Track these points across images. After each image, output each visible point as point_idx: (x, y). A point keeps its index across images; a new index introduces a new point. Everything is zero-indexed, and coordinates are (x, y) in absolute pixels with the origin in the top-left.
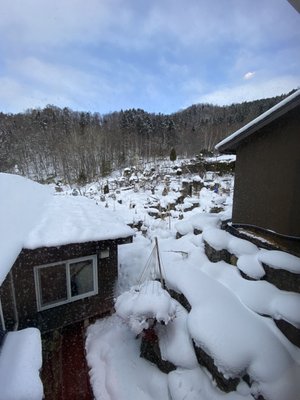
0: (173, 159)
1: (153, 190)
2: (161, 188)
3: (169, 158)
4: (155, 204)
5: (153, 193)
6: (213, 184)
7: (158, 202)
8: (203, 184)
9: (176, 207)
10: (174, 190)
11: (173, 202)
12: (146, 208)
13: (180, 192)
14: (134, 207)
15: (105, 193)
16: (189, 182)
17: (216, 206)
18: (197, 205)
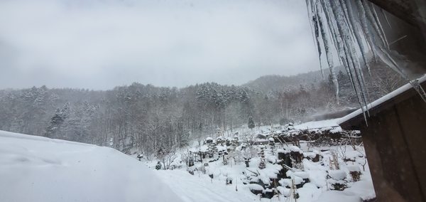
0: (252, 126)
1: (247, 163)
2: (255, 161)
3: (246, 125)
4: (255, 179)
5: (248, 166)
6: (313, 155)
7: (259, 177)
8: (302, 154)
9: (280, 182)
10: (271, 162)
11: (275, 176)
12: (245, 184)
13: (279, 164)
14: (231, 182)
15: (190, 166)
16: (285, 152)
17: (338, 182)
18: (307, 180)
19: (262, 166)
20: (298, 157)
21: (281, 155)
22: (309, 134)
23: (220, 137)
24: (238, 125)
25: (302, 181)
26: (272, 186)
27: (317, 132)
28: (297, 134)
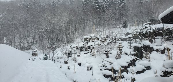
0: (125, 27)
1: (107, 54)
2: (114, 52)
3: (121, 26)
4: (109, 67)
5: (108, 57)
6: (162, 48)
7: (112, 65)
8: (152, 47)
9: (129, 69)
10: (126, 54)
11: (127, 65)
12: (101, 70)
13: (132, 55)
14: (91, 69)
15: (68, 57)
16: (140, 46)
17: (167, 70)
18: (148, 68)
19: (118, 57)
20: (149, 49)
21: (136, 49)
22: (163, 31)
23: (92, 35)
24: (115, 26)
25: (144, 68)
26: (122, 72)
27: (171, 29)
28: (152, 31)
